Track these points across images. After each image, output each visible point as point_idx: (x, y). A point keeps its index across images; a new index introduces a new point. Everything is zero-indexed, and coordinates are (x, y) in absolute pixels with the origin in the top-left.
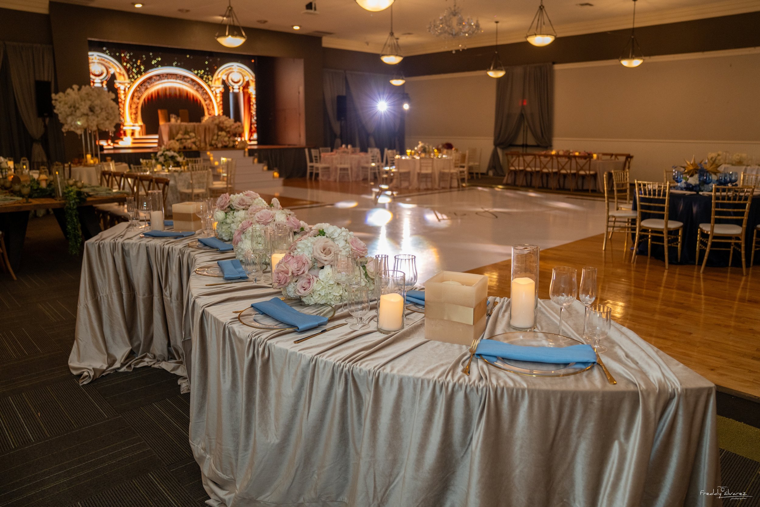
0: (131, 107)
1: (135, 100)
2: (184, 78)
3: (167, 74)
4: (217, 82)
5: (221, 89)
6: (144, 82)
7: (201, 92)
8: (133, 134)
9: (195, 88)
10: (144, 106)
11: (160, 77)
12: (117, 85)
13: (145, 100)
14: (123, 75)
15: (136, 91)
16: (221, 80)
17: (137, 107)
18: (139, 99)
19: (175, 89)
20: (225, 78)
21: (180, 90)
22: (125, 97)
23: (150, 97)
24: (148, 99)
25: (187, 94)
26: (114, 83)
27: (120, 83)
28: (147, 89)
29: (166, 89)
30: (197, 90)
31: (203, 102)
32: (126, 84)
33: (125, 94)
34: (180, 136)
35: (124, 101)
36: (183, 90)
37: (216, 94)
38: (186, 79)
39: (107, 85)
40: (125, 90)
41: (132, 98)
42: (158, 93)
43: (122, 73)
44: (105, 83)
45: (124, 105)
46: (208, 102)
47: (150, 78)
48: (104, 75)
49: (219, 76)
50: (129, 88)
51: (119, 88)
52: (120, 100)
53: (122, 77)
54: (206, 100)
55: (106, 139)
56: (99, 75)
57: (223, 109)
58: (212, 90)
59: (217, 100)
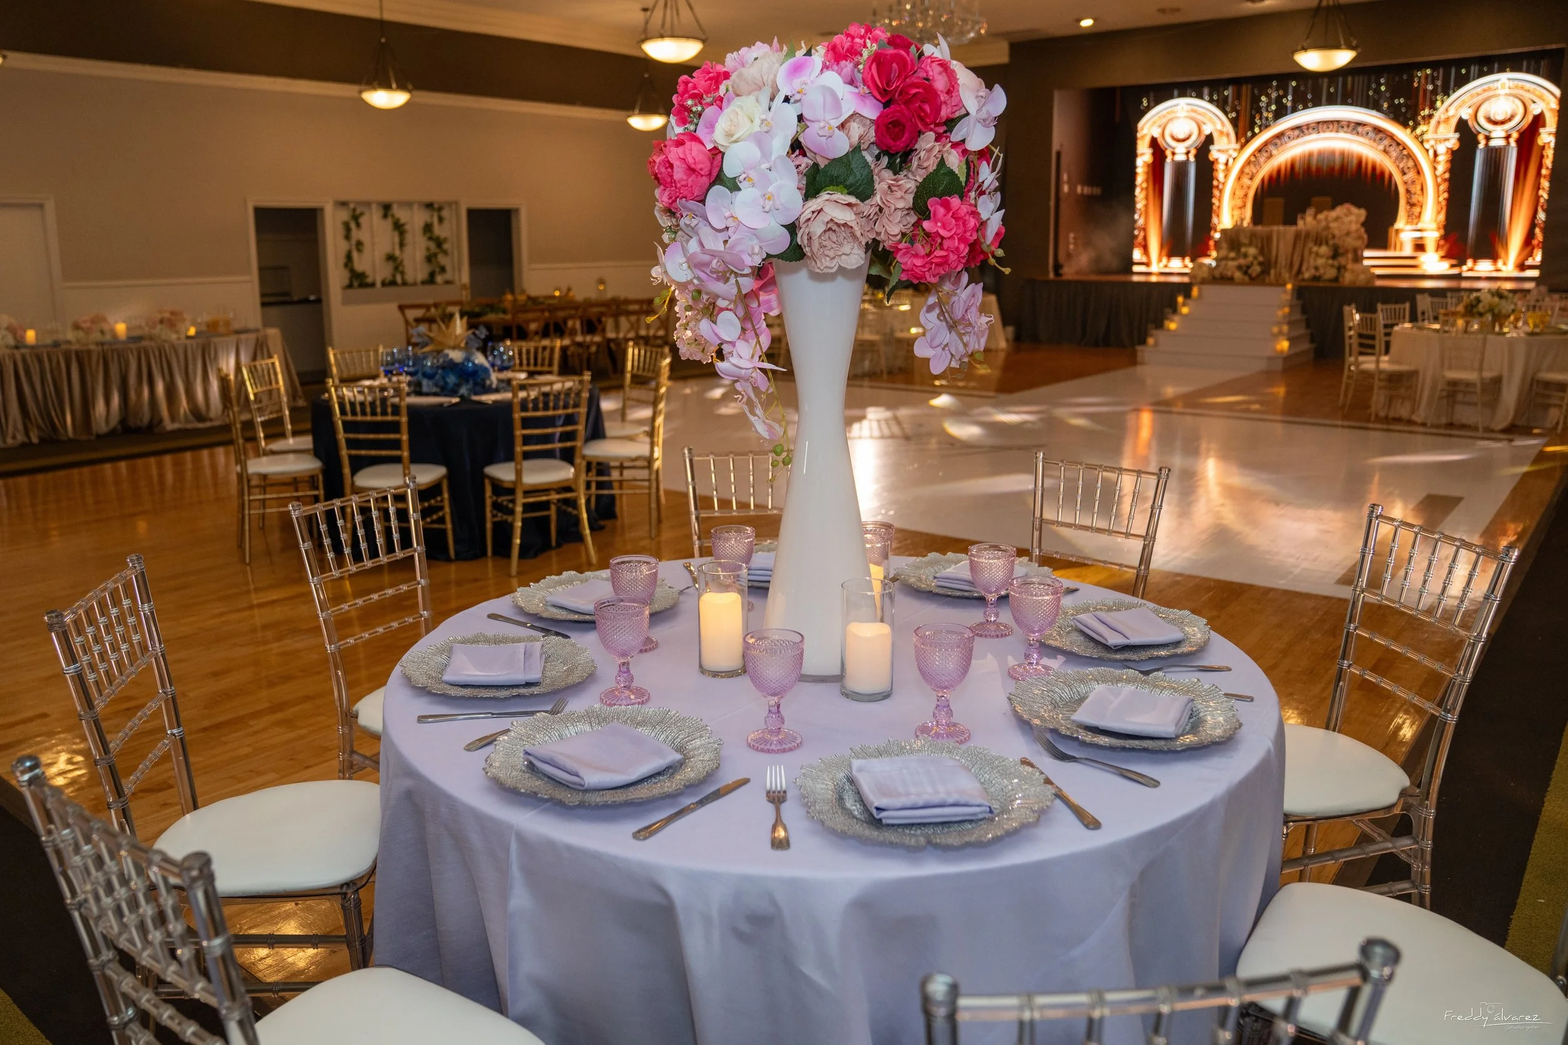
0: (1234, 194)
1: (1246, 181)
2: (1356, 127)
3: (1318, 123)
4: (1442, 128)
5: (1453, 142)
6: (1266, 144)
7: (1394, 154)
9: (1381, 147)
10: (1259, 191)
11: (1301, 130)
12: (1214, 155)
13: (1263, 180)
14: (1228, 135)
15: (1248, 163)
16: (1453, 122)
17: (1246, 195)
18: (1251, 179)
19: (1333, 153)
20: (1466, 114)
21: (1342, 154)
22: (1226, 177)
23: (1275, 174)
24: (1271, 177)
25: (1360, 163)
26: (1209, 151)
27: (1219, 151)
28: (1271, 156)
29: (1310, 155)
30: (1386, 151)
31: (1398, 178)
32: (1231, 152)
33: (1227, 171)
35: (1223, 184)
36: (1351, 153)
37: (1436, 155)
38: (1360, 129)
39: (1196, 156)
40: (1227, 164)
41: (1239, 178)
42: (1293, 166)
43: (1225, 130)
44: (1193, 152)
45: (1221, 191)
46: (1411, 175)
47: (1280, 136)
48: (1194, 138)
49: (1451, 112)
50: (1234, 159)
51: (1217, 160)
52: (1215, 183)
53: (1225, 139)
54: (1406, 170)
55: (1182, 255)
56: (1184, 140)
57: (1450, 190)
58: (1427, 146)
59: (1435, 169)
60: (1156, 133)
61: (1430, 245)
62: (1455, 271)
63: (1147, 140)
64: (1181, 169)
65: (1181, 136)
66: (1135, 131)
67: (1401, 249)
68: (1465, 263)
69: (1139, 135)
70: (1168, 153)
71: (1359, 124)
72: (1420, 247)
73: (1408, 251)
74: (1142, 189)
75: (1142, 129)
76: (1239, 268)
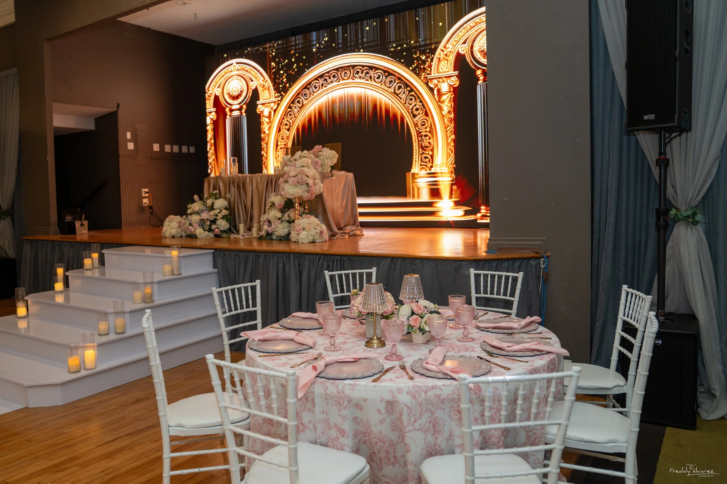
0: (277, 146)
1: (284, 132)
3: (337, 69)
4: (443, 63)
5: (455, 81)
6: (298, 94)
7: (403, 96)
11: (326, 78)
12: (260, 108)
13: (298, 130)
15: (286, 114)
16: (452, 58)
18: (288, 130)
20: (464, 49)
21: (360, 99)
22: (269, 129)
23: (307, 123)
24: (304, 127)
25: (375, 106)
26: (256, 105)
27: (264, 104)
28: (302, 106)
29: (333, 102)
30: (396, 93)
31: (408, 119)
32: (272, 105)
33: (270, 122)
35: (268, 135)
36: (366, 99)
37: (440, 94)
38: (372, 73)
41: (279, 130)
42: (320, 113)
46: (420, 117)
47: (308, 86)
48: (244, 94)
49: (450, 48)
50: (275, 111)
51: (262, 112)
52: (262, 135)
53: (267, 93)
54: (416, 113)
56: (237, 97)
57: (456, 131)
58: (431, 85)
59: (441, 109)
60: (218, 92)
61: (445, 190)
62: (471, 218)
63: (212, 98)
64: (237, 125)
65: (235, 94)
66: (204, 92)
67: (418, 197)
68: (479, 211)
69: (206, 95)
70: (228, 110)
71: (371, 68)
72: (435, 193)
73: (425, 197)
75: (209, 89)
76: (202, 223)
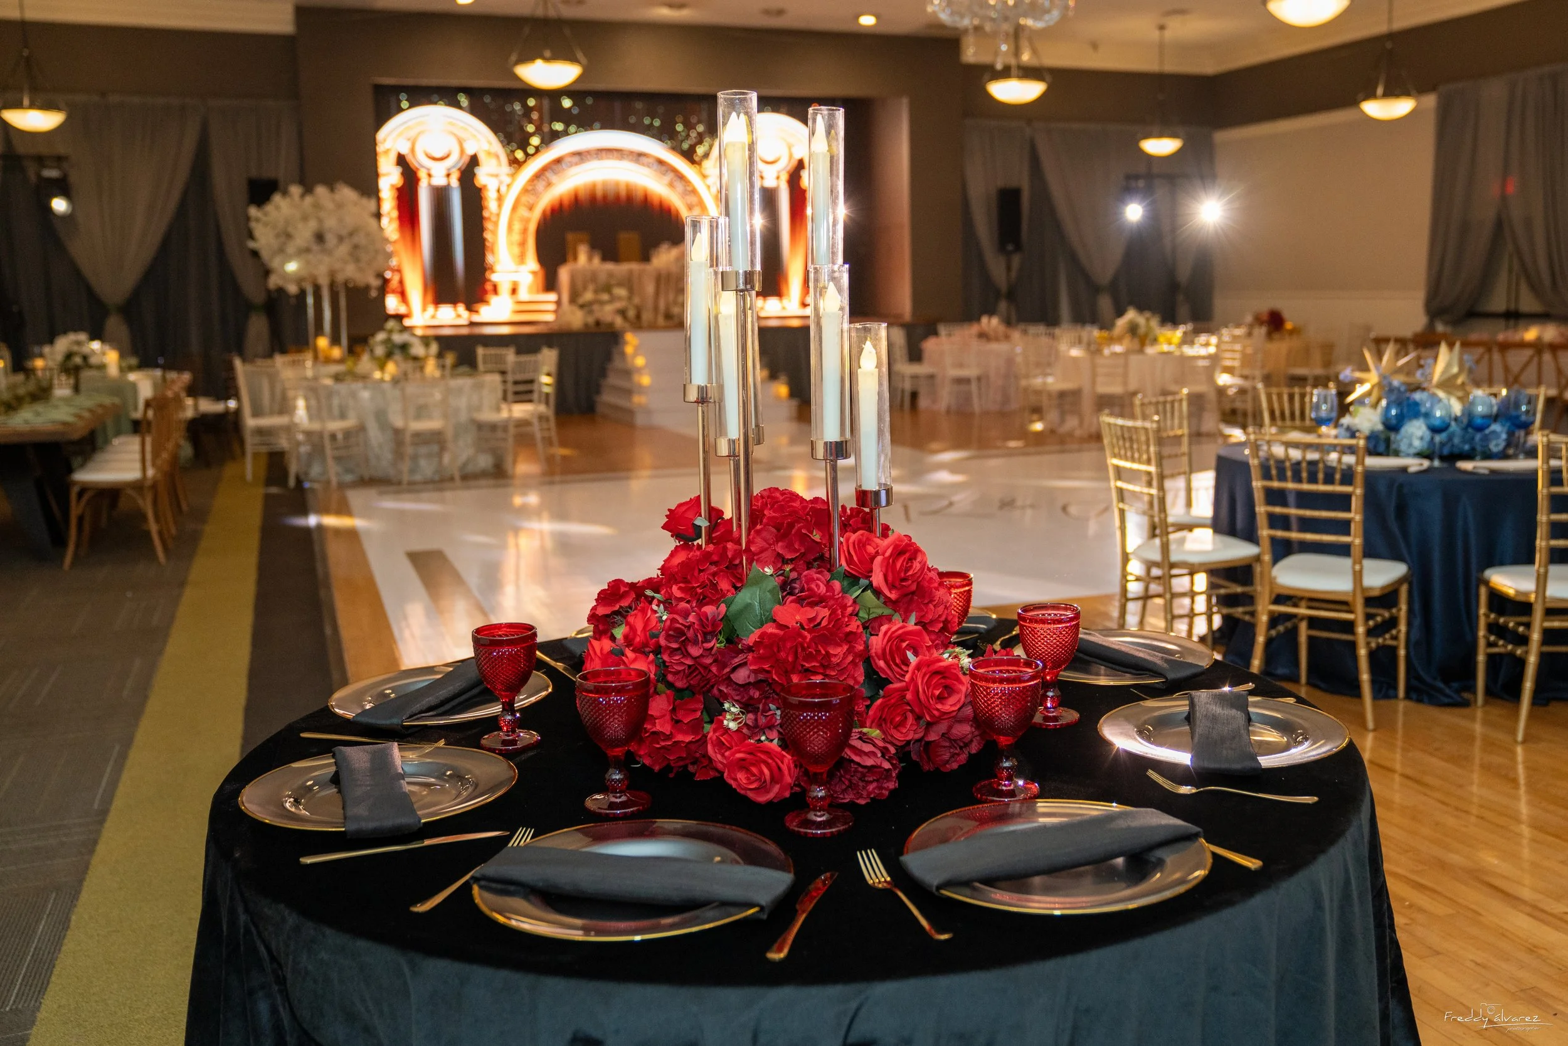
0: (511, 227)
2: (639, 157)
3: (597, 149)
6: (543, 169)
8: (514, 291)
9: (666, 180)
10: (541, 224)
11: (581, 156)
12: (482, 180)
14: (497, 157)
15: (525, 191)
17: (526, 230)
18: (530, 211)
19: (617, 184)
22: (499, 207)
23: (557, 205)
26: (474, 175)
27: (489, 175)
28: (549, 184)
30: (671, 185)
32: (503, 178)
34: (588, 296)
36: (636, 185)
40: (498, 191)
41: (515, 208)
43: (493, 150)
44: (456, 175)
45: (496, 224)
47: (558, 161)
48: (454, 157)
50: (508, 186)
51: (485, 186)
52: (486, 214)
53: (494, 161)
54: (691, 206)
55: (454, 302)
56: (442, 159)
58: (709, 182)
59: (718, 206)
60: (403, 148)
63: (392, 156)
64: (440, 196)
65: (438, 155)
66: (374, 143)
69: (380, 149)
70: (422, 174)
71: (642, 154)
74: (391, 220)
75: (385, 140)
